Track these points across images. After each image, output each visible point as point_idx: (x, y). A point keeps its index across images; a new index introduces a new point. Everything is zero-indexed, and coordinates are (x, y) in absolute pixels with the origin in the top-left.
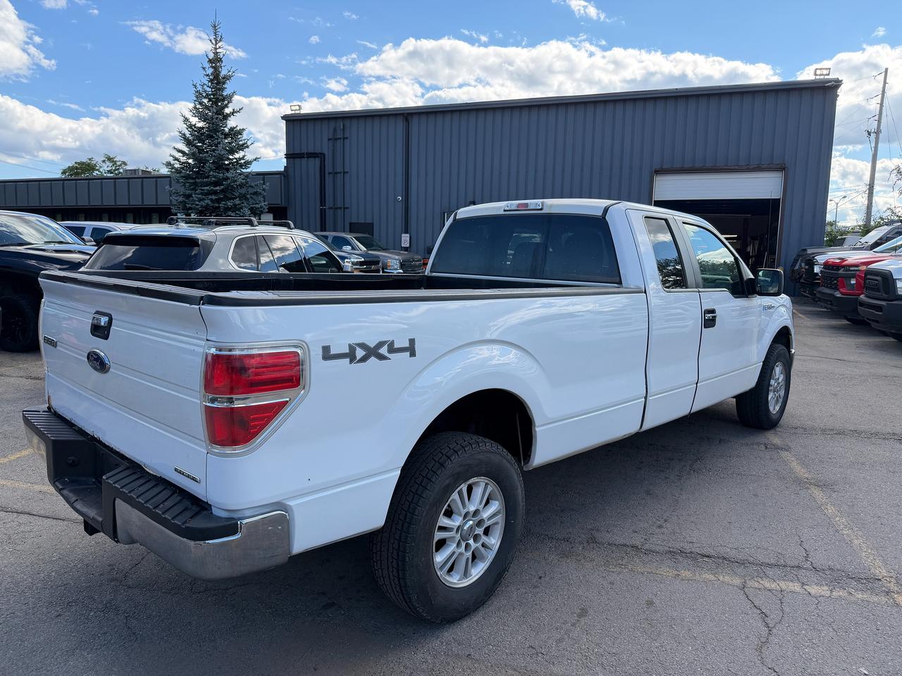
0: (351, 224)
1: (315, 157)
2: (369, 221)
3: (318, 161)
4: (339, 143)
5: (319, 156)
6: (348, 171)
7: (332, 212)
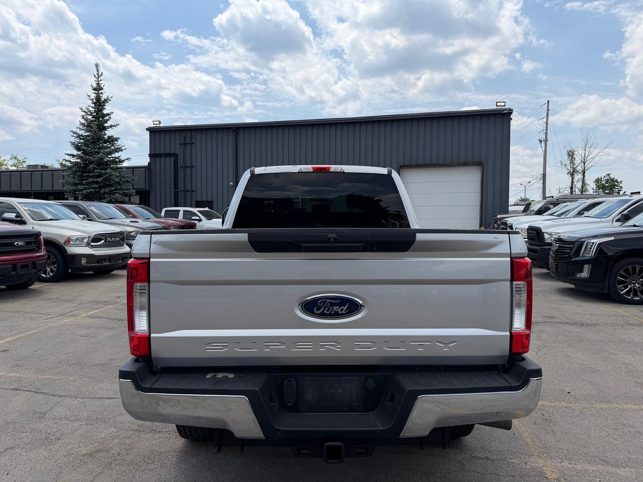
0: (196, 202)
1: (170, 156)
2: (209, 200)
3: (172, 159)
4: (188, 147)
5: (173, 156)
6: (194, 165)
7: (183, 193)
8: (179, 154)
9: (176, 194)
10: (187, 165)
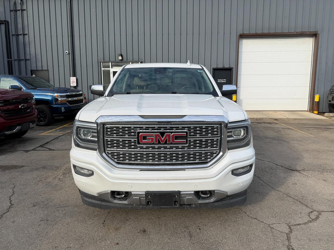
0: (31, 71)
1: (1, 24)
2: (45, 68)
3: (3, 26)
4: (19, 13)
5: (3, 23)
6: (27, 33)
7: (16, 62)
8: (10, 21)
9: (10, 64)
10: (19, 33)
